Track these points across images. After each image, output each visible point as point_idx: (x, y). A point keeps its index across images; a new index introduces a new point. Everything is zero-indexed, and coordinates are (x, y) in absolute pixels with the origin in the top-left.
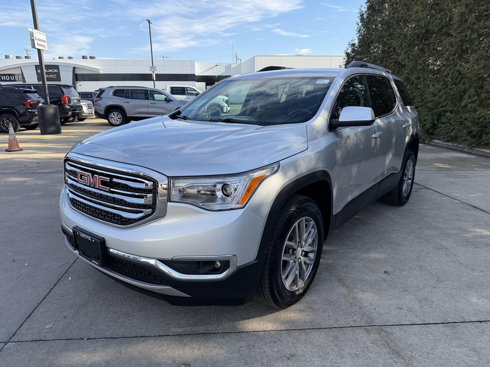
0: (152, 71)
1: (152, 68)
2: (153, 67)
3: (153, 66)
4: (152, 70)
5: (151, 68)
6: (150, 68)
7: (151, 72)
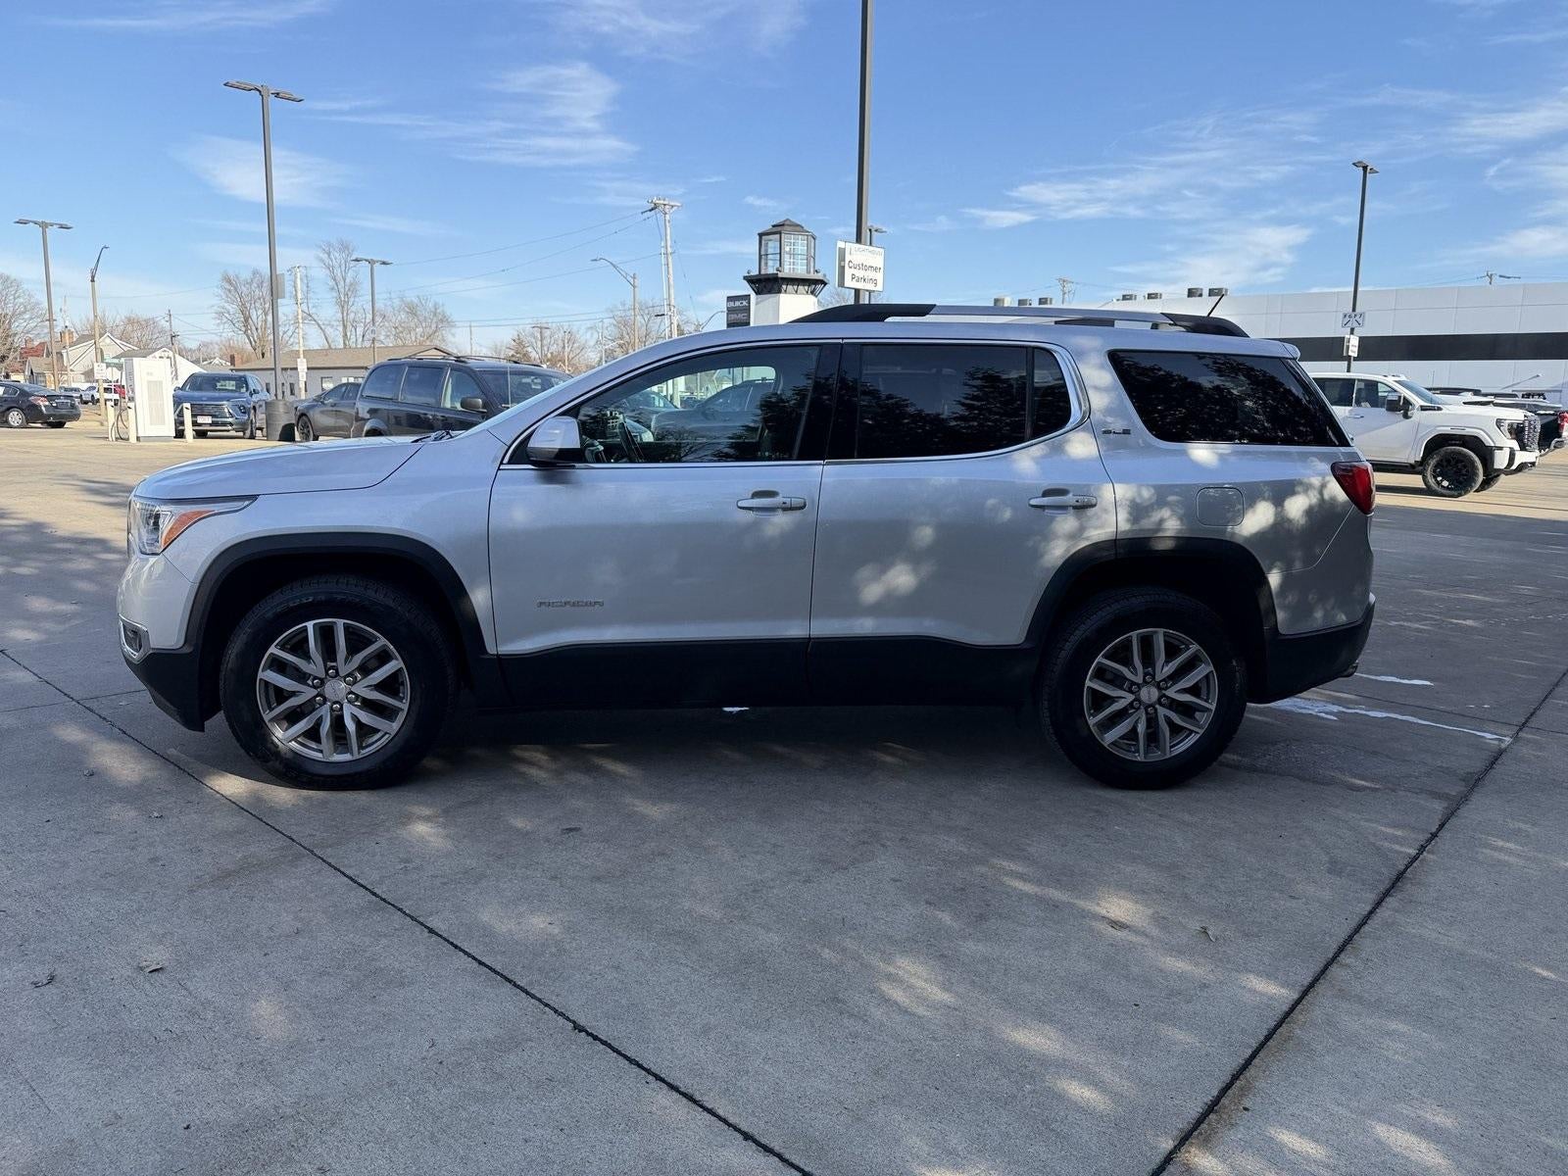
0: (1349, 330)
1: (1350, 316)
2: (1354, 313)
3: (1354, 310)
4: (1349, 324)
5: (1347, 319)
6: (1342, 316)
7: (1345, 333)
